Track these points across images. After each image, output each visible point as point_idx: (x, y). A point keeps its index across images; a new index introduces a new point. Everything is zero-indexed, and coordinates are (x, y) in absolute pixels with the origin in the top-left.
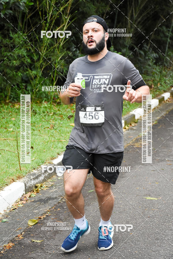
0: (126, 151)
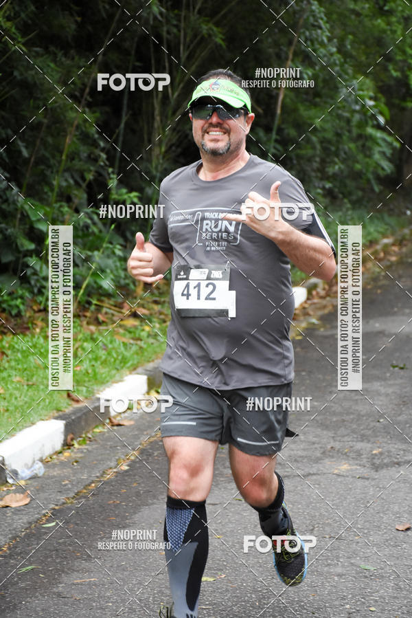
0: (145, 457)
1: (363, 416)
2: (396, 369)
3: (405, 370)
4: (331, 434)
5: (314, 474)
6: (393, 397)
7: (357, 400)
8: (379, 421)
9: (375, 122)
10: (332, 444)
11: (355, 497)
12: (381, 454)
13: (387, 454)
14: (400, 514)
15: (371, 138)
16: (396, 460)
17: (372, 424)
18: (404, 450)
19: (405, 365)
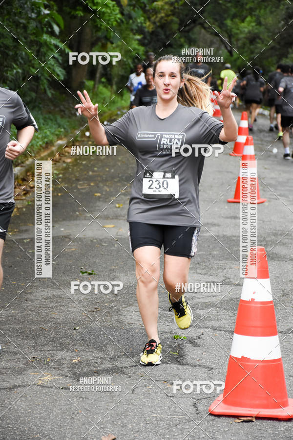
1: (60, 324)
2: (85, 274)
3: (93, 275)
4: (31, 343)
5: (19, 386)
6: (85, 304)
7: (52, 307)
8: (75, 329)
9: (49, 30)
10: (33, 354)
11: (61, 409)
12: (80, 362)
13: (86, 362)
14: (104, 424)
15: (46, 44)
16: (94, 369)
17: (69, 332)
18: (101, 358)
19: (93, 271)
